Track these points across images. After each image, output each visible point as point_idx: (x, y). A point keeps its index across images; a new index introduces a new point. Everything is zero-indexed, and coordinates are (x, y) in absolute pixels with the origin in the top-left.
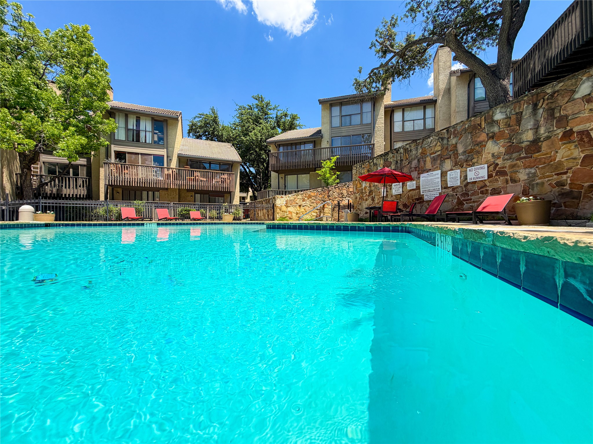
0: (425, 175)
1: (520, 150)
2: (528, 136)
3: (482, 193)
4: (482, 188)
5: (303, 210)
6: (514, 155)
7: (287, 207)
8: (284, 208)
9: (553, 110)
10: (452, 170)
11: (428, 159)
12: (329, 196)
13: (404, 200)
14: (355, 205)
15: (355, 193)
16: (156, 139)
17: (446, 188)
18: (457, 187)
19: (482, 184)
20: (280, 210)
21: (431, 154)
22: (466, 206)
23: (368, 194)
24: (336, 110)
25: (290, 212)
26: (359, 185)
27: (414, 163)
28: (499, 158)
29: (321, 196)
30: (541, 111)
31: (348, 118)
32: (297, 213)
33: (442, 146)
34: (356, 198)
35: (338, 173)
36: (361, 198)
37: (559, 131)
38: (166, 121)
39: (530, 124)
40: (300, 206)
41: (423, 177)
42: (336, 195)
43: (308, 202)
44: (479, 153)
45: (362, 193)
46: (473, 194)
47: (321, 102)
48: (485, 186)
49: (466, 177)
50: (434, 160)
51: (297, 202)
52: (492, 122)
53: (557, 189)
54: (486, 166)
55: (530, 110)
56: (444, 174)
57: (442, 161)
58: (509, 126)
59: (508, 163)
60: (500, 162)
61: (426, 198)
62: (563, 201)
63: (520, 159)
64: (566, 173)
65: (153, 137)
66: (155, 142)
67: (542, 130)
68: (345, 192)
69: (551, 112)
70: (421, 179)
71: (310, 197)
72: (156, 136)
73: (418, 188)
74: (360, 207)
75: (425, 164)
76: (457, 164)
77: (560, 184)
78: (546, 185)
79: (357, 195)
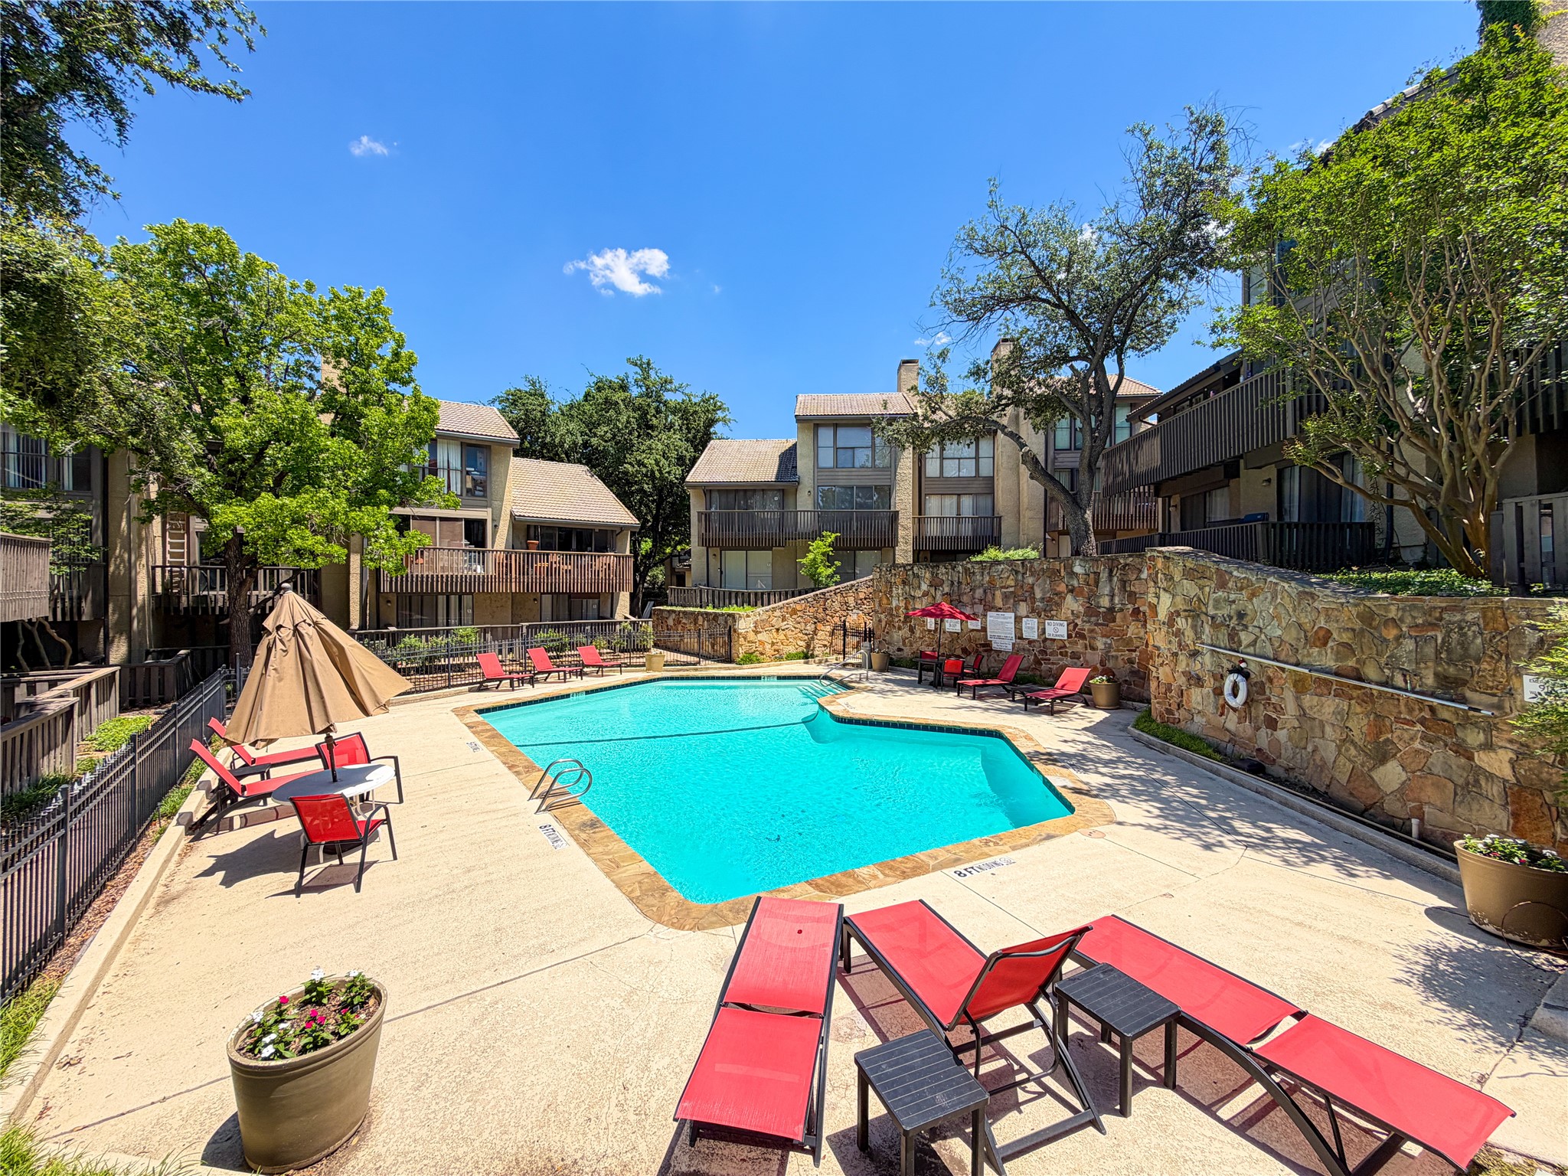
0: (994, 614)
1: (1098, 614)
2: (1105, 602)
3: (1061, 653)
4: (1061, 648)
5: (782, 637)
6: (1093, 619)
7: (756, 632)
8: (751, 636)
9: (1125, 582)
10: (1027, 617)
11: (998, 593)
12: (825, 609)
13: (963, 642)
14: (878, 633)
15: (876, 612)
16: (469, 485)
17: (1021, 638)
18: (1034, 641)
19: (1061, 643)
20: (745, 639)
21: (1002, 587)
22: (1044, 667)
23: (902, 619)
24: (826, 435)
25: (762, 643)
26: (885, 601)
27: (979, 593)
28: (1078, 617)
29: (812, 610)
30: (1115, 579)
31: (850, 452)
32: (773, 644)
33: (1016, 580)
34: (880, 621)
35: (838, 563)
36: (889, 623)
37: (1129, 606)
38: (488, 448)
39: (1107, 590)
40: (778, 630)
41: (991, 616)
42: (836, 606)
43: (791, 623)
44: (1059, 605)
45: (892, 615)
46: (1052, 654)
47: (800, 420)
48: (1065, 647)
49: (1044, 630)
50: (1006, 597)
51: (773, 622)
52: (1072, 574)
53: (1128, 666)
54: (1065, 623)
55: (1106, 575)
56: (1018, 620)
57: (1016, 603)
58: (1088, 584)
59: (1087, 626)
60: (1079, 622)
61: (994, 646)
62: (1132, 679)
63: (1097, 624)
64: (1135, 651)
65: (464, 482)
66: (468, 490)
67: (1116, 600)
68: (851, 601)
69: (1123, 583)
70: (988, 618)
71: (794, 612)
72: (469, 478)
73: (984, 629)
74: (887, 638)
75: (993, 599)
76: (1034, 611)
77: (1131, 661)
78: (1120, 659)
79: (883, 616)
